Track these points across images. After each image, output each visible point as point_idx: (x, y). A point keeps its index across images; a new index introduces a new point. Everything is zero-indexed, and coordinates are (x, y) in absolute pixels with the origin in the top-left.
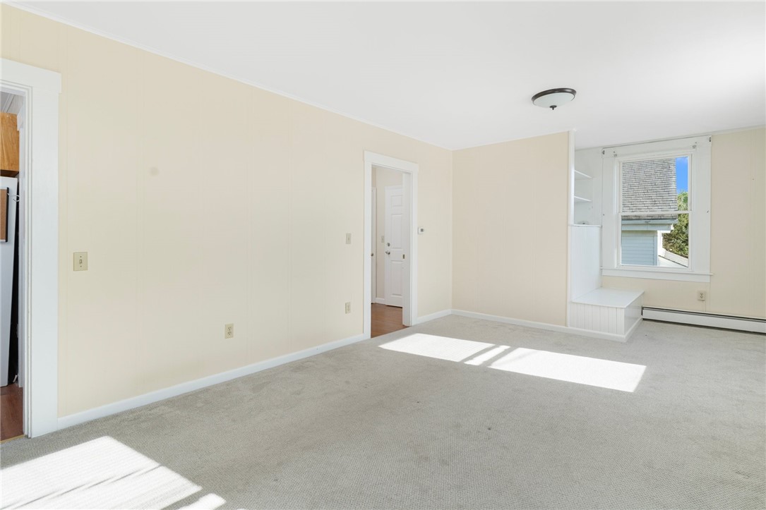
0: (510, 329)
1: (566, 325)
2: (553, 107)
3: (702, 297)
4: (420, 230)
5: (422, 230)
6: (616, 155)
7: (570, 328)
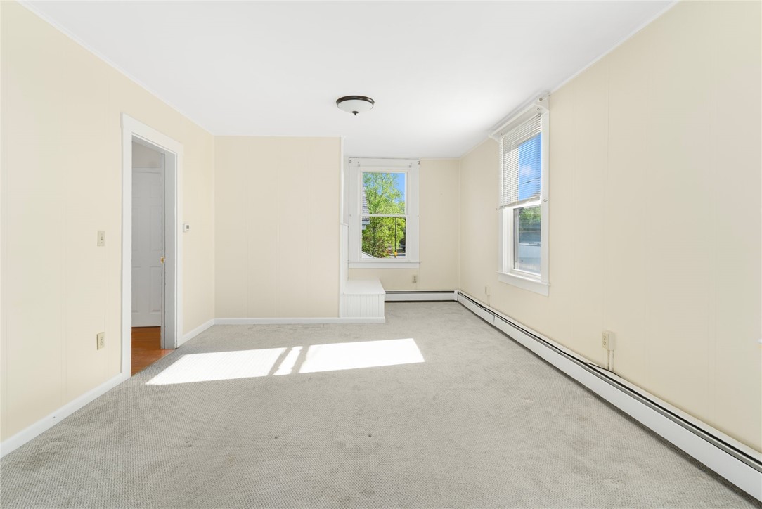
0: (290, 329)
1: (338, 317)
2: (355, 113)
3: (415, 279)
4: (186, 227)
5: (188, 227)
6: (359, 165)
7: (342, 318)
